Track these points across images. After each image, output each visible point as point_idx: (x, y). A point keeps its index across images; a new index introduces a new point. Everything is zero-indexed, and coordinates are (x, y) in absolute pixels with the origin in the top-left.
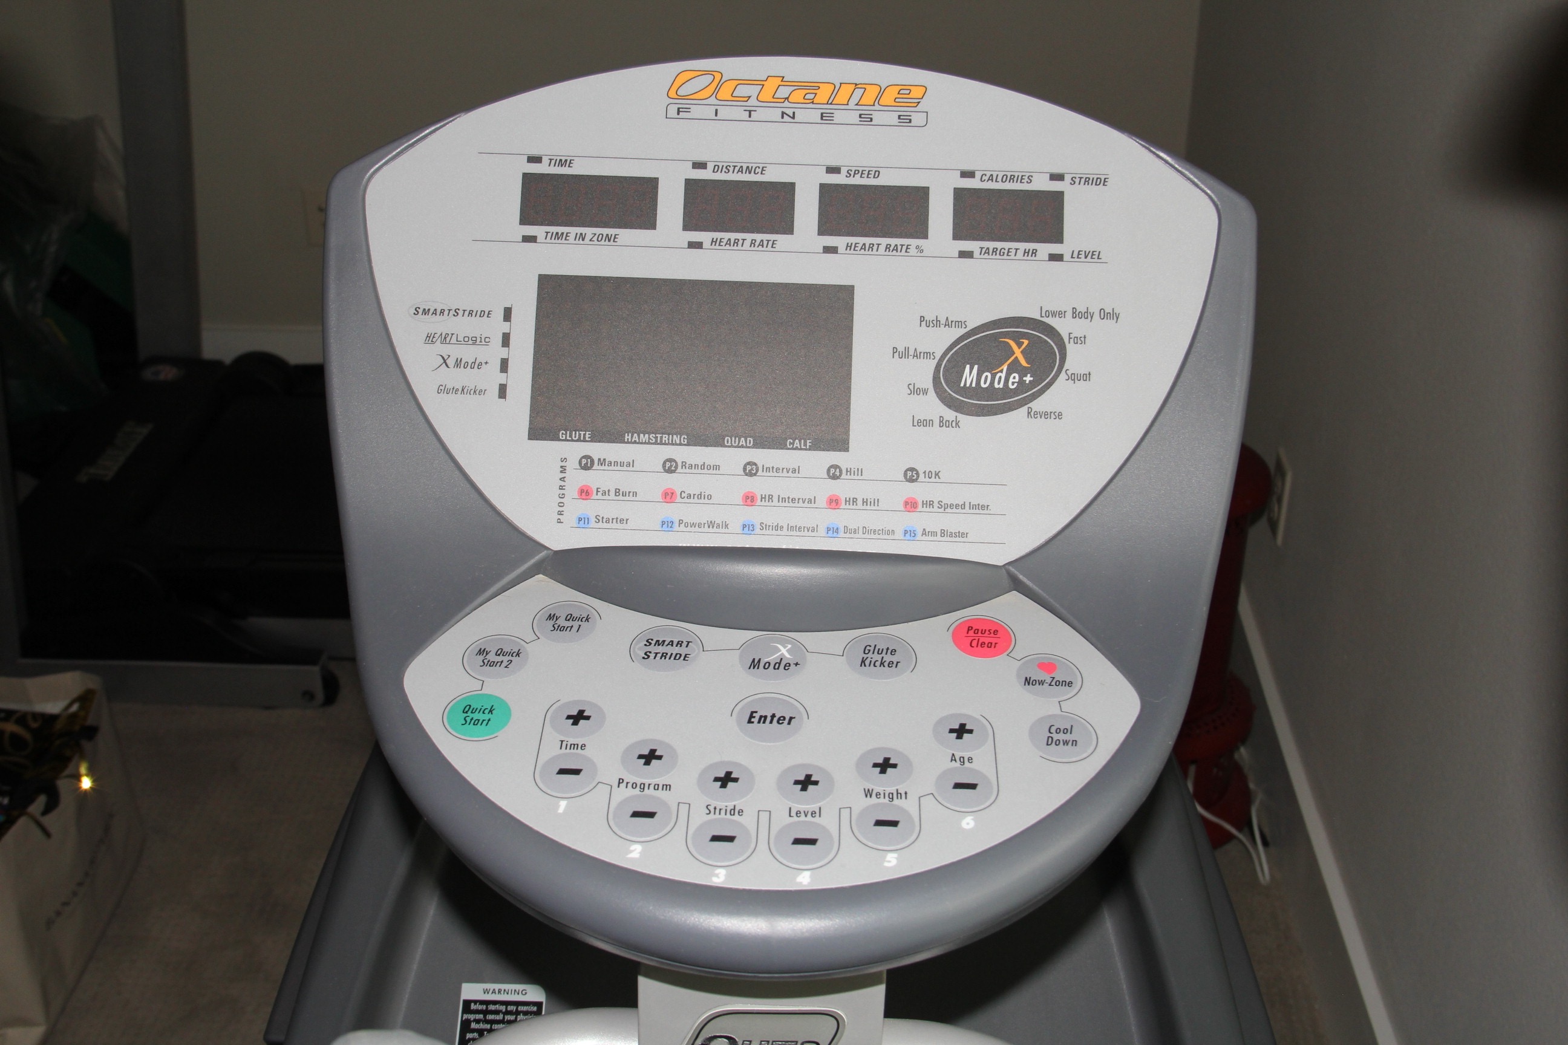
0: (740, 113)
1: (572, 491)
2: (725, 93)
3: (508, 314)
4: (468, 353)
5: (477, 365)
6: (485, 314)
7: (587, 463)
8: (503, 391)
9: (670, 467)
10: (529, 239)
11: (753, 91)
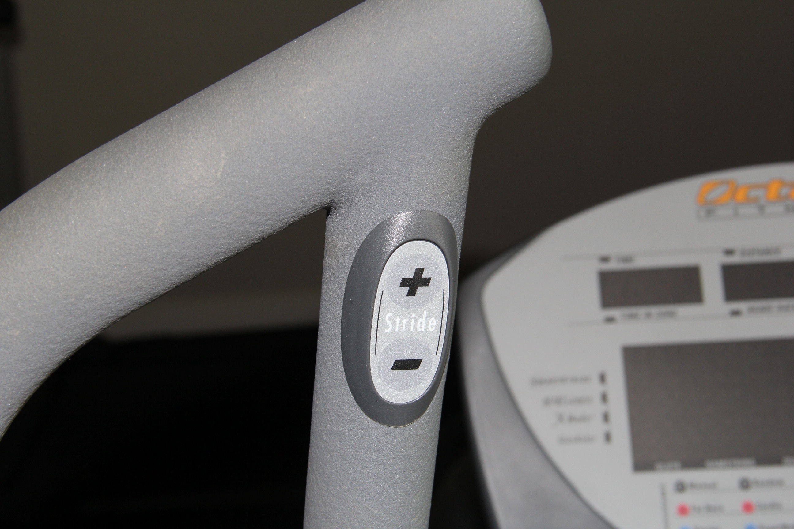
0: (752, 210)
1: (673, 509)
2: (740, 195)
3: (602, 378)
4: (578, 410)
5: (584, 419)
6: (585, 379)
7: (681, 487)
8: (608, 437)
9: (745, 485)
10: (610, 320)
11: (759, 193)
